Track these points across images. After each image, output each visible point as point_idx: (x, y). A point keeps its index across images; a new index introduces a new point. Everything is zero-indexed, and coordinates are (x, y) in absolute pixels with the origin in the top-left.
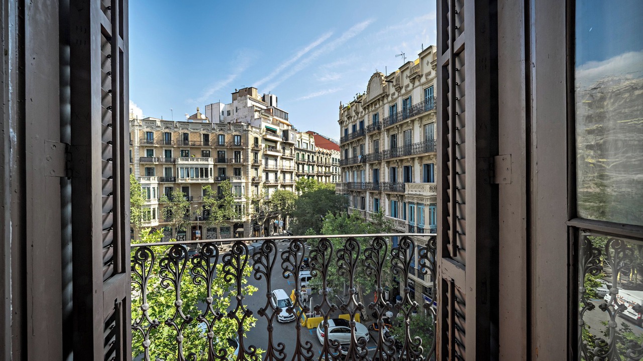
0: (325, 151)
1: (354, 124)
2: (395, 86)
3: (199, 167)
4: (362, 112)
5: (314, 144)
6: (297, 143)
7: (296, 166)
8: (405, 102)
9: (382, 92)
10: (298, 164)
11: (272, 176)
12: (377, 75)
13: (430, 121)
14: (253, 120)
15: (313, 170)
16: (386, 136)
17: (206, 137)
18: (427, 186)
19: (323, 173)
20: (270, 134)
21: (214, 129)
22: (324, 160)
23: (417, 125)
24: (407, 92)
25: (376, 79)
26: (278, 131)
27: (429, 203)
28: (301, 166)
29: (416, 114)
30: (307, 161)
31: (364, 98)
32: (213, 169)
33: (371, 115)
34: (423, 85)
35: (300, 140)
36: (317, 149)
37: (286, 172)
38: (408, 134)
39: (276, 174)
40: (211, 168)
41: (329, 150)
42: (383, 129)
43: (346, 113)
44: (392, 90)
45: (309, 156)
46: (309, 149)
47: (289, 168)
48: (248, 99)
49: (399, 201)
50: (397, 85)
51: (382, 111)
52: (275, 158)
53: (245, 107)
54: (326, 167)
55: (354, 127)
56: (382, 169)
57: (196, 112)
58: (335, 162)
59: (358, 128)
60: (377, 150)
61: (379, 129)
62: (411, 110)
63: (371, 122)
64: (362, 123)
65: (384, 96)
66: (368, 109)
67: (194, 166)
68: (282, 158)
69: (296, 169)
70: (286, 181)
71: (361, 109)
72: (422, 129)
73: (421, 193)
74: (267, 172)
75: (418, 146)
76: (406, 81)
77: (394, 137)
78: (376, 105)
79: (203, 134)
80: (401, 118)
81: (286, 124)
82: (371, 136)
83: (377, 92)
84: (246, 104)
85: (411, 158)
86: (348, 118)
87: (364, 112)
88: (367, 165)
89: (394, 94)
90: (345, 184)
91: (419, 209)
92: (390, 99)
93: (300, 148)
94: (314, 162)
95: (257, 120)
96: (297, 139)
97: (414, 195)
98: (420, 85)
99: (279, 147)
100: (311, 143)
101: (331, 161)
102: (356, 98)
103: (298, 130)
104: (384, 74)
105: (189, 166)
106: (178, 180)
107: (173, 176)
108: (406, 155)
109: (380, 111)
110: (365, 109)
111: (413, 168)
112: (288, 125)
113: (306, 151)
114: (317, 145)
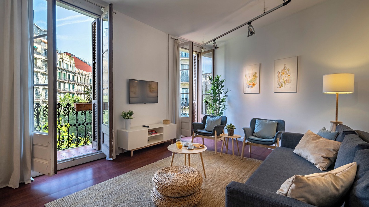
0: (84, 72)
5: (74, 65)
10: (60, 82)
15: (73, 88)
19: (82, 91)
22: (83, 80)
28: (62, 84)
30: (68, 80)
35: (61, 60)
36: (77, 70)
45: (69, 75)
46: (70, 69)
54: (84, 86)
93: (62, 67)
94: (75, 81)
96: (59, 59)
100: (72, 64)
101: (89, 81)
103: (59, 51)
113: (67, 71)
114: (77, 66)
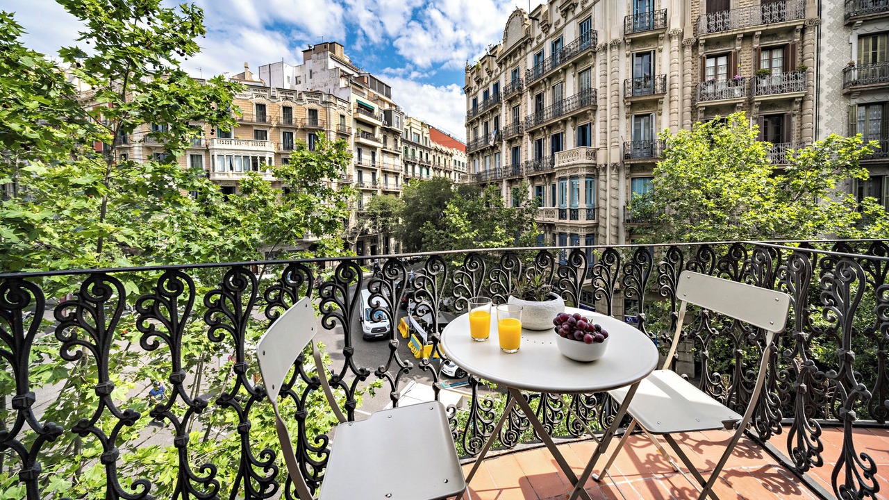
0: (445, 149)
1: (485, 89)
2: (541, 24)
3: (250, 155)
4: (497, 71)
5: (428, 136)
6: (404, 131)
7: (403, 166)
8: (554, 45)
9: (523, 35)
10: (406, 163)
11: (367, 177)
12: (518, 13)
13: (586, 66)
14: (338, 89)
15: (428, 174)
16: (529, 97)
17: (261, 108)
18: (583, 150)
20: (365, 113)
21: (274, 97)
22: (442, 161)
23: (570, 74)
24: (559, 31)
25: (517, 20)
26: (376, 111)
27: (585, 172)
28: (410, 167)
29: (569, 58)
30: (418, 160)
31: (499, 50)
32: (273, 159)
33: (510, 71)
34: (577, 17)
35: (408, 128)
36: (433, 145)
37: (388, 172)
38: (558, 89)
39: (374, 174)
40: (270, 158)
41: (449, 148)
42: (525, 88)
43: (475, 76)
44: (538, 31)
45: (421, 153)
46: (421, 143)
47: (392, 167)
48: (329, 59)
49: (546, 184)
50: (544, 21)
51: (524, 63)
52: (373, 150)
53: (324, 70)
54: (446, 172)
55: (486, 93)
56: (524, 146)
57: (243, 70)
58: (457, 166)
59: (491, 93)
60: (516, 121)
61: (520, 89)
62: (563, 54)
63: (509, 81)
64: (497, 86)
65: (526, 41)
66: (505, 64)
67: (242, 154)
68: (383, 152)
69: (404, 169)
70: (389, 187)
71: (495, 66)
72: (576, 79)
73: (575, 162)
74: (360, 169)
75: (571, 102)
76: (557, 16)
77: (539, 98)
78: (516, 56)
79: (257, 105)
80: (549, 66)
81: (387, 102)
82: (510, 101)
83: (517, 36)
84: (326, 65)
85: (562, 120)
86: (478, 82)
87: (499, 69)
88: (504, 142)
89: (540, 37)
90: (473, 176)
91: (572, 185)
92: (534, 44)
93: (409, 139)
94: (429, 163)
95: (343, 91)
96: (405, 127)
97: (567, 166)
98: (574, 19)
99: (378, 134)
100: (425, 135)
101: (452, 163)
102: (488, 51)
103: (406, 114)
104: (528, 9)
105: (234, 154)
106: (214, 175)
107: (204, 168)
108: (555, 118)
109: (521, 65)
110: (500, 64)
111: (564, 135)
112: (391, 105)
113: (418, 146)
114: (433, 139)
